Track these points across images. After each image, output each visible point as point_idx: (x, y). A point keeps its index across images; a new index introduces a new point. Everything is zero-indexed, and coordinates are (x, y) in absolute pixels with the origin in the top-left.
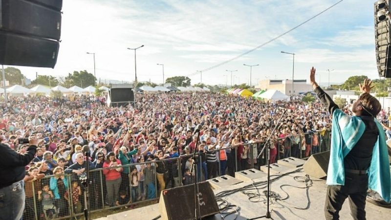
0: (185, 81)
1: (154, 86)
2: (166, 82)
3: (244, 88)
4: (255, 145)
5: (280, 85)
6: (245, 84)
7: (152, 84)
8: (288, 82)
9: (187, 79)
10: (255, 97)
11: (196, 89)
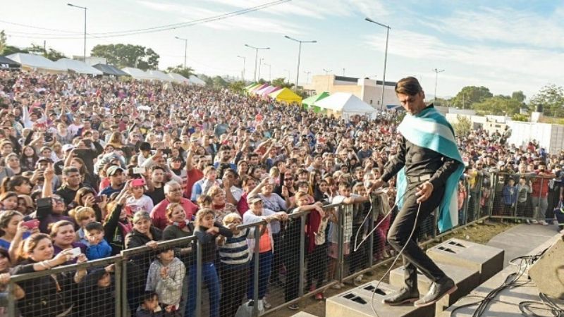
0: (145, 59)
1: (54, 57)
2: (92, 55)
3: (282, 87)
4: (349, 209)
5: (355, 86)
6: (283, 80)
7: (48, 51)
8: (369, 84)
9: (148, 54)
10: (307, 105)
11: (172, 77)
